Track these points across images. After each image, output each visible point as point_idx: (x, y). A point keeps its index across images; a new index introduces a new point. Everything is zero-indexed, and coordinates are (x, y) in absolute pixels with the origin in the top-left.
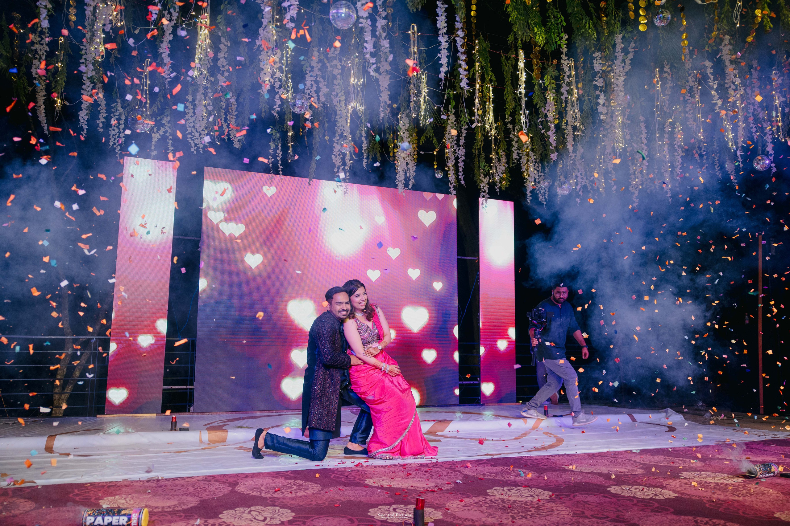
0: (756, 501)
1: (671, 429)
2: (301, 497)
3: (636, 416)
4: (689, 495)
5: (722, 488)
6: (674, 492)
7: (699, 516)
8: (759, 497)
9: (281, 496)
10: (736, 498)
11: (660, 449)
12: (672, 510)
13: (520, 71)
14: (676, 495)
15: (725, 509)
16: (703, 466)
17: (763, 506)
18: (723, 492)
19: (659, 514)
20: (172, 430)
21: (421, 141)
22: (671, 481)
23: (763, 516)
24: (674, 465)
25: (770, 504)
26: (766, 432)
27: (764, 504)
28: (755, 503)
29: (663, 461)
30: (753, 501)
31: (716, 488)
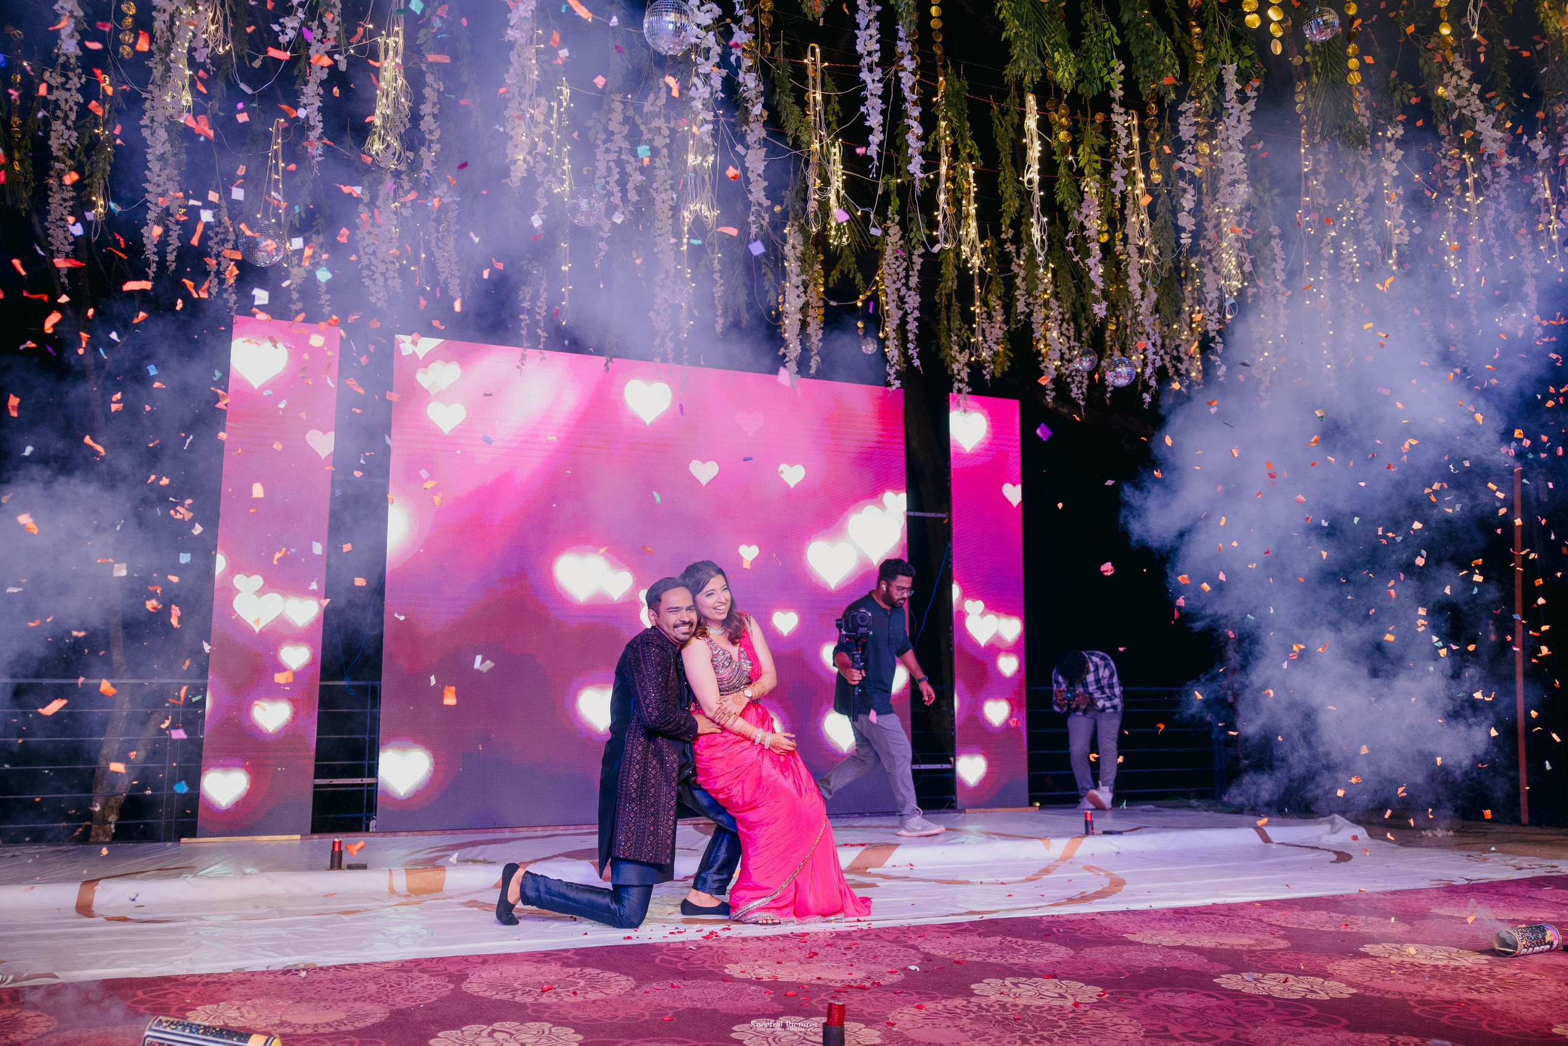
0: (1517, 1002)
1: (1343, 857)
2: (594, 1002)
3: (1272, 832)
4: (1379, 991)
5: (1446, 975)
6: (1350, 984)
7: (1401, 1034)
8: (1520, 994)
9: (555, 1000)
10: (1474, 995)
11: (1321, 898)
12: (1345, 1021)
13: (1029, 136)
14: (1354, 991)
15: (1451, 1018)
16: (1409, 932)
17: (1530, 1011)
18: (1449, 983)
19: (1320, 1030)
20: (332, 868)
21: (830, 279)
22: (1343, 962)
23: (1528, 1031)
24: (1348, 930)
25: (1545, 1008)
26: (1536, 861)
27: (1533, 1008)
28: (1514, 1005)
29: (1327, 922)
30: (1508, 1002)
31: (1434, 977)
